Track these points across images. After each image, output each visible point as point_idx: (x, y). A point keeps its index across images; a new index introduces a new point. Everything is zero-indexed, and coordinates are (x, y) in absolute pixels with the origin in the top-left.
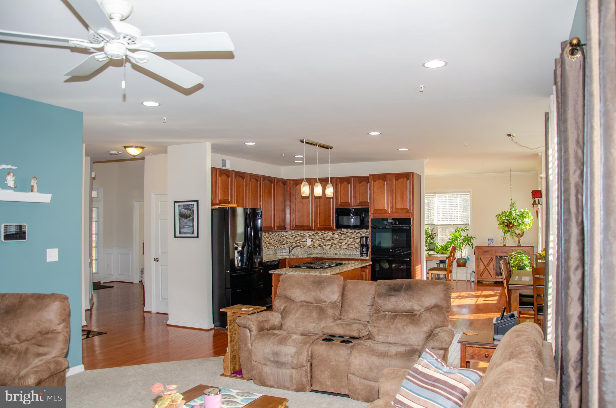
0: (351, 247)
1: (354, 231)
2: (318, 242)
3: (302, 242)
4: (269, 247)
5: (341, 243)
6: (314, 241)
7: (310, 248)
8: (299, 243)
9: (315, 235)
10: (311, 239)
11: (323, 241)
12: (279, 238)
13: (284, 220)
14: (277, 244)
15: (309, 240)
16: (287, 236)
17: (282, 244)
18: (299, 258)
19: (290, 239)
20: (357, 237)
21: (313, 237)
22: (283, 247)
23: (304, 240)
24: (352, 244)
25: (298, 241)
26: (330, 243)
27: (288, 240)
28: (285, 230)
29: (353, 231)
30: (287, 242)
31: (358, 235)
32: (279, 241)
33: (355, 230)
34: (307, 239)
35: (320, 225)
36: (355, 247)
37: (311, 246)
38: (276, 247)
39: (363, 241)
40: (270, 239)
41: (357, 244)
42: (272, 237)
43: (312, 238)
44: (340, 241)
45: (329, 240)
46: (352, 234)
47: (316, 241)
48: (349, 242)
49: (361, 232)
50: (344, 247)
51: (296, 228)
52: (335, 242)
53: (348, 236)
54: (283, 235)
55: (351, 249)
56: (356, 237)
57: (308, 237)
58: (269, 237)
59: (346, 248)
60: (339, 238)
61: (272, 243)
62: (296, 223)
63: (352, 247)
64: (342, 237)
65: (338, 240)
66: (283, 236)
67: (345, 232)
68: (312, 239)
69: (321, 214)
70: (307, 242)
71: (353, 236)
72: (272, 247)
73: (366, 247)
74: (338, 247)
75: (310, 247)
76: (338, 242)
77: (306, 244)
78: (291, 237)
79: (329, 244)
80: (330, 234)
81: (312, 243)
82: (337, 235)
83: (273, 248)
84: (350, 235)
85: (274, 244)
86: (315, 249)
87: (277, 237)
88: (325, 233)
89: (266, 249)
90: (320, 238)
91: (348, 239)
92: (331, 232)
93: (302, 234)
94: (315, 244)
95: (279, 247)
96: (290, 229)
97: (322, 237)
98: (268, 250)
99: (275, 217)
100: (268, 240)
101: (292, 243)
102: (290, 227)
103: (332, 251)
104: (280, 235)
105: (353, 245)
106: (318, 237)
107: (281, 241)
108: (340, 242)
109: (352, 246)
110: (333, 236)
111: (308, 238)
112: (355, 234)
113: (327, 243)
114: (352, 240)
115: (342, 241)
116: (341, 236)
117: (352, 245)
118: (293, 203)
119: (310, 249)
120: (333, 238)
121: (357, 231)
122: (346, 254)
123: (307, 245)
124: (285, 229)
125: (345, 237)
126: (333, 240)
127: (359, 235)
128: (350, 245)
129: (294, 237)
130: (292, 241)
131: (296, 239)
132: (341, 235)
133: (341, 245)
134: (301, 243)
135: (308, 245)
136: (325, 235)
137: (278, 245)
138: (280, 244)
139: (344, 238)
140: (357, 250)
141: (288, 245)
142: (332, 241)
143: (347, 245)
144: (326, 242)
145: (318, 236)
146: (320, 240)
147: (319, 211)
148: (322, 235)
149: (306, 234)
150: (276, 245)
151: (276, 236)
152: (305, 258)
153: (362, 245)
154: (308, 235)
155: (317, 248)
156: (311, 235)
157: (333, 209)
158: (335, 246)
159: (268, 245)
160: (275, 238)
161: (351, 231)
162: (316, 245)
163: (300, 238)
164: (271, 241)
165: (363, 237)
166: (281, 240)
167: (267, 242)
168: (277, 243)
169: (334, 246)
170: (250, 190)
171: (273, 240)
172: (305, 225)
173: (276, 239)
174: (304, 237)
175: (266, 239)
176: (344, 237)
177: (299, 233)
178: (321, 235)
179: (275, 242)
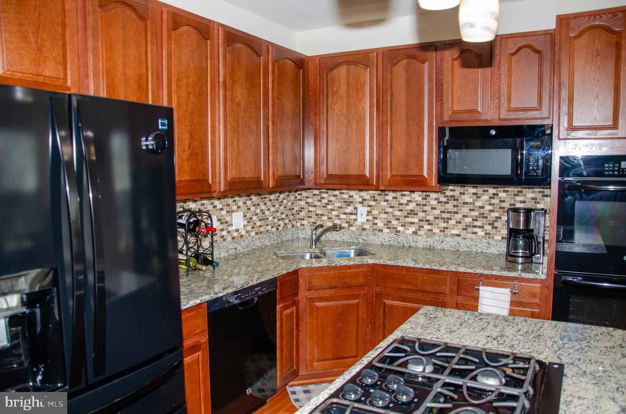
0: (474, 233)
1: (484, 191)
2: (385, 216)
3: (345, 214)
4: (262, 229)
5: (447, 220)
6: (375, 212)
7: (364, 229)
8: (336, 216)
9: (377, 197)
10: (367, 209)
11: (398, 213)
12: (290, 204)
13: (299, 159)
14: (282, 219)
15: (362, 210)
16: (308, 200)
17: (298, 217)
18: (336, 268)
19: (315, 206)
20: (490, 208)
21: (372, 203)
22: (299, 224)
23: (350, 209)
24: (476, 223)
25: (335, 213)
26: (416, 220)
27: (311, 209)
28: (302, 187)
29: (480, 190)
30: (310, 214)
31: (493, 201)
32: (289, 213)
33: (486, 189)
34: (356, 208)
35: (394, 173)
36: (483, 234)
37: (367, 226)
38: (282, 225)
39: (518, 222)
40: (263, 207)
41: (490, 224)
42: (269, 203)
43: (369, 206)
44: (444, 215)
45: (412, 213)
46: (478, 197)
47: (379, 213)
48: (468, 220)
49: (502, 195)
50: (456, 232)
51: (329, 182)
52: (431, 218)
53: (467, 203)
54: (299, 197)
55: (473, 236)
56: (488, 208)
57: (360, 203)
58: (262, 204)
59: (458, 235)
60: (440, 208)
61: (271, 218)
62: (330, 167)
63: (476, 233)
64: (450, 207)
65: (437, 212)
66: (299, 200)
67: (457, 193)
68: (369, 209)
69: (395, 144)
70: (356, 214)
71: (479, 204)
72: (269, 228)
73: (524, 237)
74: (436, 231)
75: (365, 226)
76: (437, 218)
77: (356, 220)
78: (319, 201)
79: (413, 223)
80: (417, 196)
81: (370, 218)
82: (436, 199)
83: (274, 230)
84: (470, 200)
85: (276, 220)
86: (375, 232)
87: (285, 201)
88: (404, 195)
89: (253, 234)
90: (391, 207)
91: (465, 210)
92: (420, 193)
93: (346, 196)
94: (376, 221)
95: (290, 226)
96: (316, 184)
97: (394, 203)
98: (257, 237)
99: (271, 151)
100: (258, 211)
101: (323, 215)
102: (316, 177)
103: (422, 241)
104: (293, 198)
105: (480, 227)
106: (385, 204)
107: (294, 212)
108: (442, 218)
109: (476, 230)
110: (424, 202)
111: (359, 206)
112: (485, 197)
113: (408, 220)
114: (476, 213)
115: (448, 215)
116: (445, 203)
117: (476, 227)
118: (322, 117)
119: (364, 233)
120: (425, 208)
121: (492, 191)
122: (458, 251)
123: (357, 223)
124: (302, 182)
125: (457, 206)
126: (423, 211)
127: (495, 201)
128: (469, 226)
129: (325, 201)
130: (319, 212)
131: (330, 207)
132: (445, 199)
133: (445, 225)
134: (343, 216)
135: (359, 222)
136: (404, 200)
137: (287, 221)
138: (291, 218)
139: (455, 209)
140: (491, 241)
141: (311, 220)
142: (421, 215)
143: (463, 225)
144: (405, 217)
145: (386, 201)
146: (390, 210)
147: (392, 136)
148: (396, 198)
149: (356, 196)
150: (281, 223)
151: (280, 199)
152: (350, 267)
153: (513, 233)
154: (360, 197)
155: (381, 231)
156: (368, 197)
157: (430, 132)
158: (429, 227)
159: (259, 223)
160: (277, 206)
161: (474, 190)
162: (380, 225)
163: (339, 205)
164: (267, 213)
165: (516, 210)
166: (296, 209)
167: (255, 218)
168: (284, 216)
169: (427, 227)
170: (174, 61)
171: (272, 209)
172: (352, 172)
173: (282, 208)
174: (349, 203)
175: (253, 209)
176: (454, 206)
177: (337, 193)
178: (394, 198)
179: (279, 214)
